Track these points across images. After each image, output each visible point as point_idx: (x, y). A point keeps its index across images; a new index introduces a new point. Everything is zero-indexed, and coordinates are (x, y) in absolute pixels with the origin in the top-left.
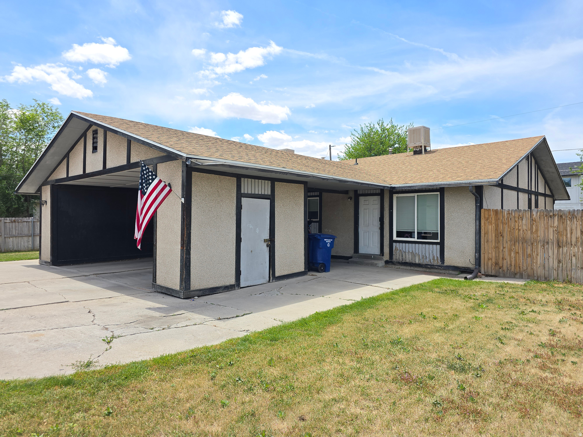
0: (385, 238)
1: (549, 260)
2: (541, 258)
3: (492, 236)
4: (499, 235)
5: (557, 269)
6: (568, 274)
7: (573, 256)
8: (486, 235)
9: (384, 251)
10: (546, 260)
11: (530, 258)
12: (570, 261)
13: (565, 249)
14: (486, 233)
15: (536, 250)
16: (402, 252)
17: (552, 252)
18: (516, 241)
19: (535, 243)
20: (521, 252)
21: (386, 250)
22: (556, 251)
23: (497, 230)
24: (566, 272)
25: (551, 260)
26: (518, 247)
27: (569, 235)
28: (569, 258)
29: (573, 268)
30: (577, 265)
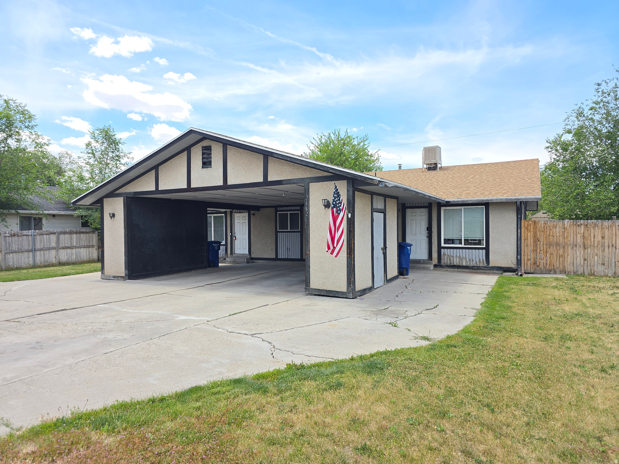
0: (433, 245)
1: (577, 258)
2: (571, 257)
3: (530, 241)
4: (536, 240)
5: (583, 266)
6: (592, 269)
7: (595, 255)
8: (526, 241)
9: (433, 256)
10: (575, 259)
11: (562, 258)
12: (593, 259)
13: (589, 250)
14: (526, 239)
15: (567, 252)
16: (450, 257)
17: (579, 253)
18: (551, 245)
19: (566, 246)
20: (554, 253)
21: (435, 255)
22: (583, 252)
23: (534, 236)
24: (590, 267)
25: (578, 259)
26: (552, 250)
27: (592, 240)
28: (593, 257)
29: (595, 264)
30: (599, 262)
